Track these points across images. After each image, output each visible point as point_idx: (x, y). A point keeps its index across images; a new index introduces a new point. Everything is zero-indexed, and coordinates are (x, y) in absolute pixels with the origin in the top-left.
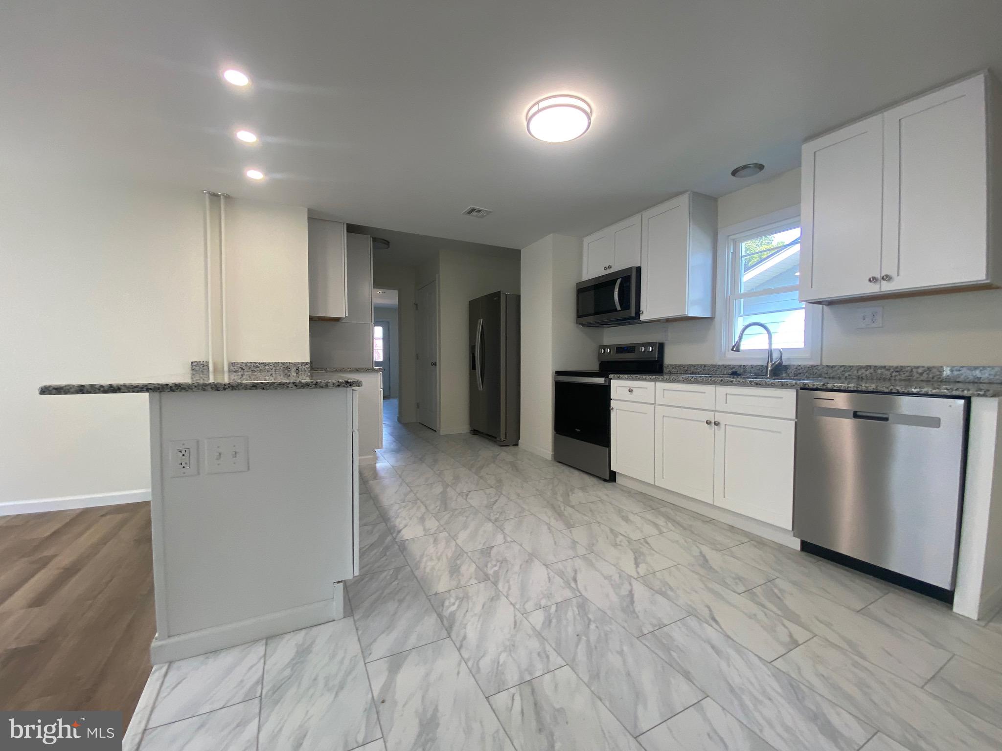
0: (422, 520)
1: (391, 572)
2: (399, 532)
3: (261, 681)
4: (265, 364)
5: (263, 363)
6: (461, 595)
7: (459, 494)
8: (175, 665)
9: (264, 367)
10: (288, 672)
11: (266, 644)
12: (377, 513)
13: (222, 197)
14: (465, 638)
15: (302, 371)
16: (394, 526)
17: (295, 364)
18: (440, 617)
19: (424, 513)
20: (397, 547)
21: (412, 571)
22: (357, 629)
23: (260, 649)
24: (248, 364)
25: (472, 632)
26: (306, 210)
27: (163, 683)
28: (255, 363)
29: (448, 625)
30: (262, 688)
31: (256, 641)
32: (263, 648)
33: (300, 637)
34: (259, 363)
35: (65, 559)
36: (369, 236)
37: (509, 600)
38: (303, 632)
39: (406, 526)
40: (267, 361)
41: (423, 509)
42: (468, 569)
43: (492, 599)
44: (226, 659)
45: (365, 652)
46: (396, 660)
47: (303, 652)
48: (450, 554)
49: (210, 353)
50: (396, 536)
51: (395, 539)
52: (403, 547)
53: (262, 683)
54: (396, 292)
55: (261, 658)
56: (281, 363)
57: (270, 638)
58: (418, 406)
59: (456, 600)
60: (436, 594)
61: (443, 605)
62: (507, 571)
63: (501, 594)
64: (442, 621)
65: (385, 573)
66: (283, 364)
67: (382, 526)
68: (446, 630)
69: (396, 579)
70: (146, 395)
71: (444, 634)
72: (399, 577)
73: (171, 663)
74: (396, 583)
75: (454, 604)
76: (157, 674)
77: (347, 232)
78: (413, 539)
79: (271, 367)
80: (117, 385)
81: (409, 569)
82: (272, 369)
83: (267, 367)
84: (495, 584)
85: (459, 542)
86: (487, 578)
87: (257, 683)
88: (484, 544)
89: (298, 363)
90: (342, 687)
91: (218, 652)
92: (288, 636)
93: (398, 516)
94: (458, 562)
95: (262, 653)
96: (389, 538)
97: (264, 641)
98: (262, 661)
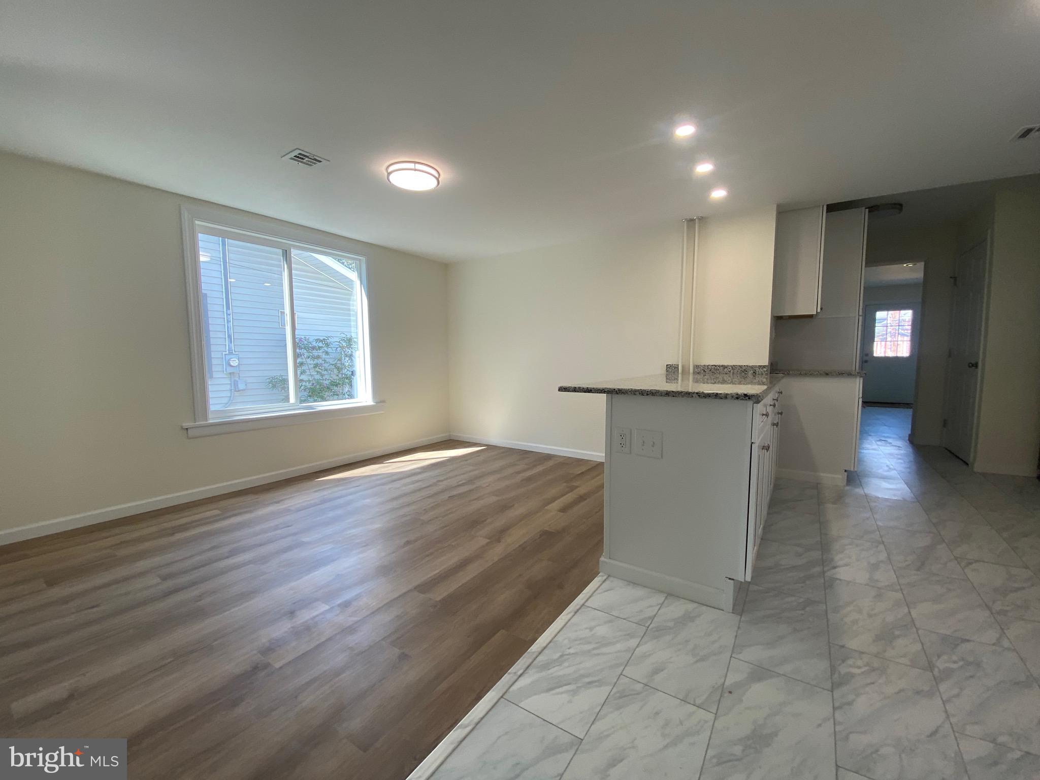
0: (875, 567)
1: (802, 600)
2: (835, 568)
3: (652, 618)
4: (724, 367)
5: (722, 366)
6: (876, 665)
7: (956, 558)
8: (611, 579)
9: (723, 370)
10: (671, 624)
11: (666, 598)
12: (818, 539)
13: (697, 220)
14: (850, 704)
15: (759, 374)
16: (832, 560)
17: (752, 367)
18: (833, 669)
19: (882, 561)
20: (822, 581)
21: (826, 611)
22: (739, 628)
23: (661, 598)
24: (709, 367)
25: (863, 705)
26: (776, 206)
27: (601, 585)
28: (716, 366)
29: (837, 682)
30: (651, 623)
31: (662, 592)
32: (664, 598)
33: (690, 606)
34: (719, 366)
35: (582, 490)
36: (864, 208)
37: (945, 707)
38: (696, 605)
39: (846, 565)
40: (725, 364)
41: (883, 556)
42: (906, 646)
43: (918, 693)
44: (639, 592)
45: (736, 648)
46: (760, 673)
47: (687, 619)
48: (890, 618)
49: (680, 358)
50: (828, 570)
51: (824, 572)
52: (830, 585)
53: (653, 620)
54: (921, 265)
55: (658, 605)
56: (739, 366)
57: (671, 595)
58: (945, 423)
59: (865, 666)
60: (843, 646)
61: (843, 661)
62: (972, 677)
63: (938, 693)
64: (832, 674)
65: (793, 599)
66: (741, 367)
67: (816, 555)
68: (832, 683)
69: (803, 609)
70: (604, 396)
71: (828, 685)
72: (808, 609)
73: (609, 576)
74: (801, 612)
75: (859, 667)
76: (600, 578)
77: (827, 212)
78: (848, 583)
79: (729, 370)
80: (591, 388)
81: (824, 607)
82: (730, 372)
83: (726, 370)
84: (937, 680)
85: (914, 613)
86: (931, 667)
87: (650, 618)
88: (955, 631)
89: (756, 366)
90: (703, 659)
91: (636, 585)
92: (682, 601)
93: (843, 552)
94: (897, 633)
95: (661, 602)
96: (818, 569)
97: (666, 595)
98: (659, 606)
